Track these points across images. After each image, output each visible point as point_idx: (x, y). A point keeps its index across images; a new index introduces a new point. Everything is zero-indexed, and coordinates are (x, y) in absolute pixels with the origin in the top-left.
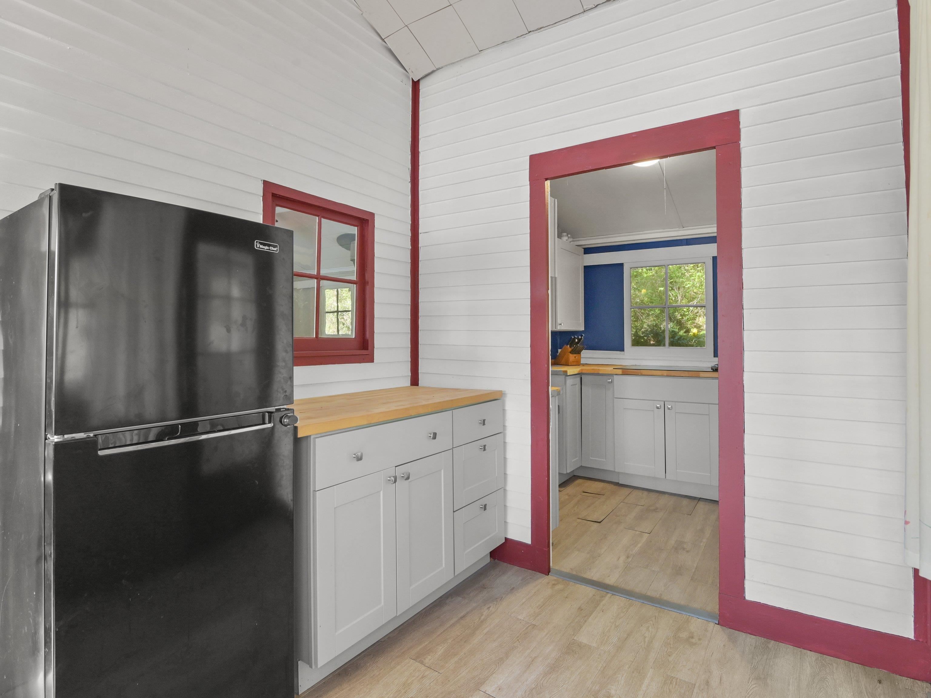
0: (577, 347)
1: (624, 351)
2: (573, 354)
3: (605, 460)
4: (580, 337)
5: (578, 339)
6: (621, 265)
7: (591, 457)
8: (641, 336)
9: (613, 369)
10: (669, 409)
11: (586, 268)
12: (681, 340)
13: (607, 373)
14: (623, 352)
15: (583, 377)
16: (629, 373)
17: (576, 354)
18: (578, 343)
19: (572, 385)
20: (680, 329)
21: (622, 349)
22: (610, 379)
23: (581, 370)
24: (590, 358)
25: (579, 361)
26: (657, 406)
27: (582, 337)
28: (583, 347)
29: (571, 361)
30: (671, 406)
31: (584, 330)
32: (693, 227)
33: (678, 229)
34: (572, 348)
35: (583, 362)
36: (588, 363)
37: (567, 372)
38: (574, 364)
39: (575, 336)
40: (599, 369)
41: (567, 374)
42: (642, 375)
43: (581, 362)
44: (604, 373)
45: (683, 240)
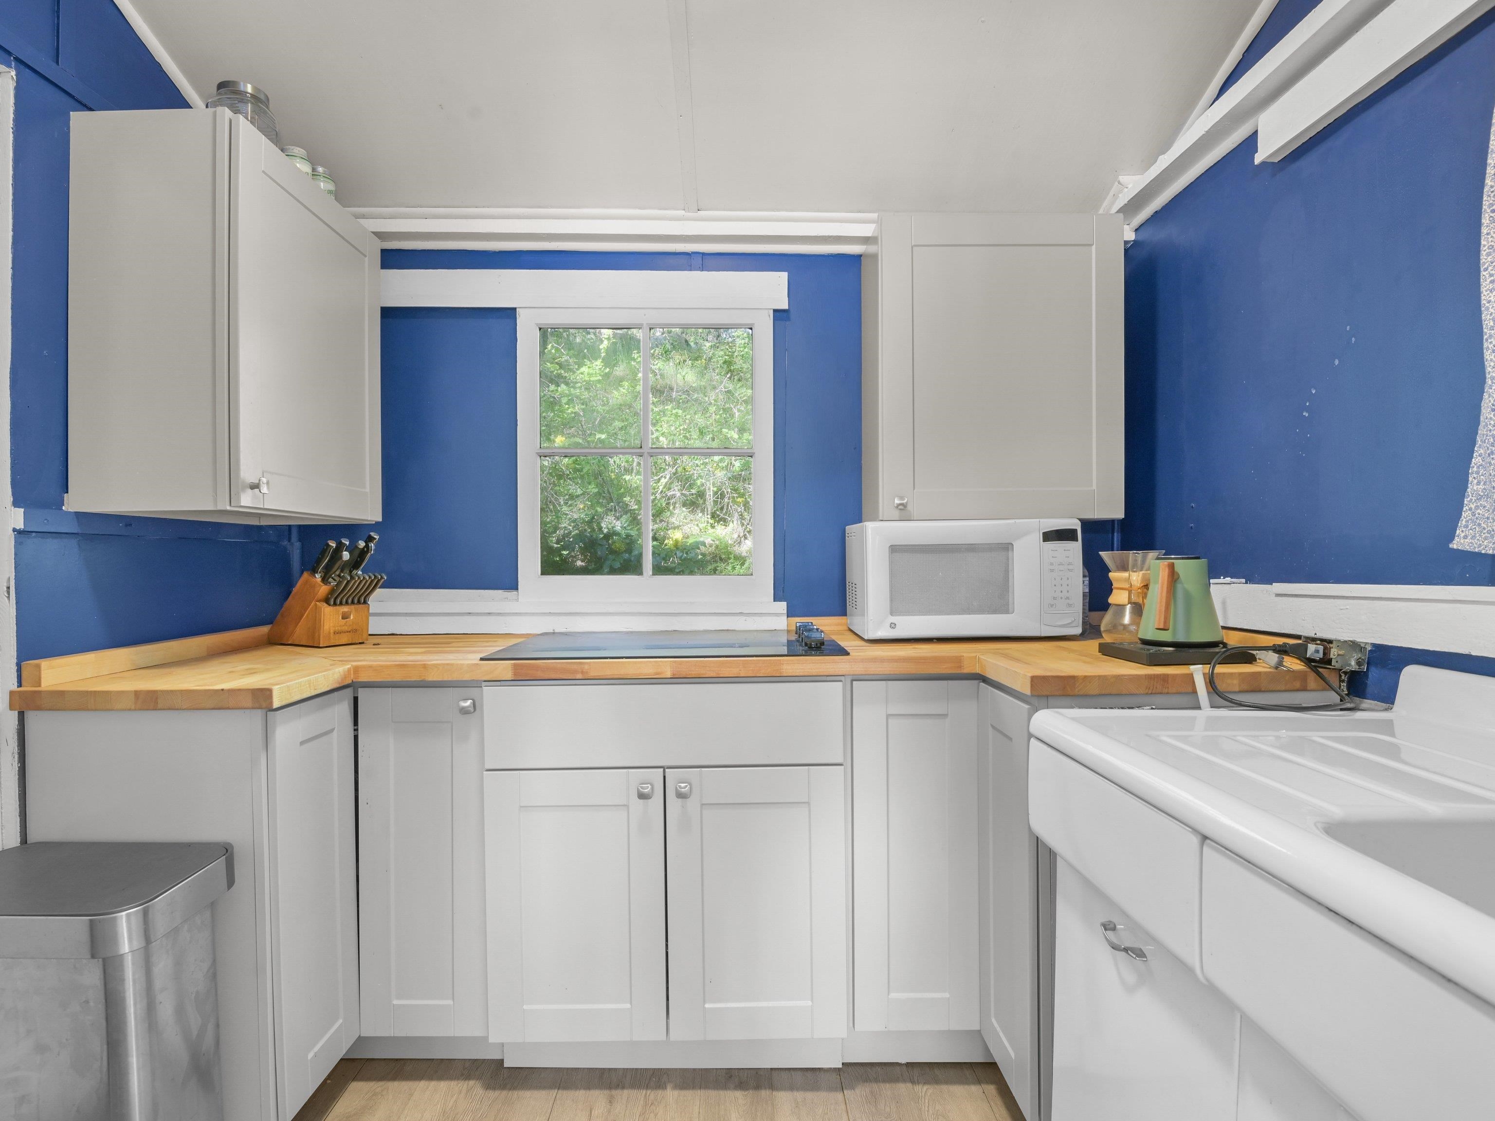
0: (348, 582)
1: (517, 589)
2: (335, 604)
3: (450, 1002)
4: (362, 544)
5: (352, 549)
6: (510, 314)
9: (482, 659)
10: (681, 796)
11: (388, 314)
13: (455, 677)
14: (515, 593)
15: (362, 694)
16: (540, 674)
17: (347, 603)
18: (355, 564)
19: (302, 743)
21: (509, 583)
22: (466, 702)
23: (349, 670)
24: (406, 614)
25: (362, 630)
26: (640, 788)
27: (373, 545)
28: (375, 577)
29: (329, 633)
30: (687, 784)
31: (380, 519)
32: (724, 210)
33: (684, 211)
34: (330, 583)
35: (370, 635)
36: (398, 633)
37: (268, 692)
38: (337, 644)
39: (343, 541)
40: (425, 664)
41: (271, 703)
42: (587, 677)
43: (364, 634)
44: (446, 679)
45: (693, 255)
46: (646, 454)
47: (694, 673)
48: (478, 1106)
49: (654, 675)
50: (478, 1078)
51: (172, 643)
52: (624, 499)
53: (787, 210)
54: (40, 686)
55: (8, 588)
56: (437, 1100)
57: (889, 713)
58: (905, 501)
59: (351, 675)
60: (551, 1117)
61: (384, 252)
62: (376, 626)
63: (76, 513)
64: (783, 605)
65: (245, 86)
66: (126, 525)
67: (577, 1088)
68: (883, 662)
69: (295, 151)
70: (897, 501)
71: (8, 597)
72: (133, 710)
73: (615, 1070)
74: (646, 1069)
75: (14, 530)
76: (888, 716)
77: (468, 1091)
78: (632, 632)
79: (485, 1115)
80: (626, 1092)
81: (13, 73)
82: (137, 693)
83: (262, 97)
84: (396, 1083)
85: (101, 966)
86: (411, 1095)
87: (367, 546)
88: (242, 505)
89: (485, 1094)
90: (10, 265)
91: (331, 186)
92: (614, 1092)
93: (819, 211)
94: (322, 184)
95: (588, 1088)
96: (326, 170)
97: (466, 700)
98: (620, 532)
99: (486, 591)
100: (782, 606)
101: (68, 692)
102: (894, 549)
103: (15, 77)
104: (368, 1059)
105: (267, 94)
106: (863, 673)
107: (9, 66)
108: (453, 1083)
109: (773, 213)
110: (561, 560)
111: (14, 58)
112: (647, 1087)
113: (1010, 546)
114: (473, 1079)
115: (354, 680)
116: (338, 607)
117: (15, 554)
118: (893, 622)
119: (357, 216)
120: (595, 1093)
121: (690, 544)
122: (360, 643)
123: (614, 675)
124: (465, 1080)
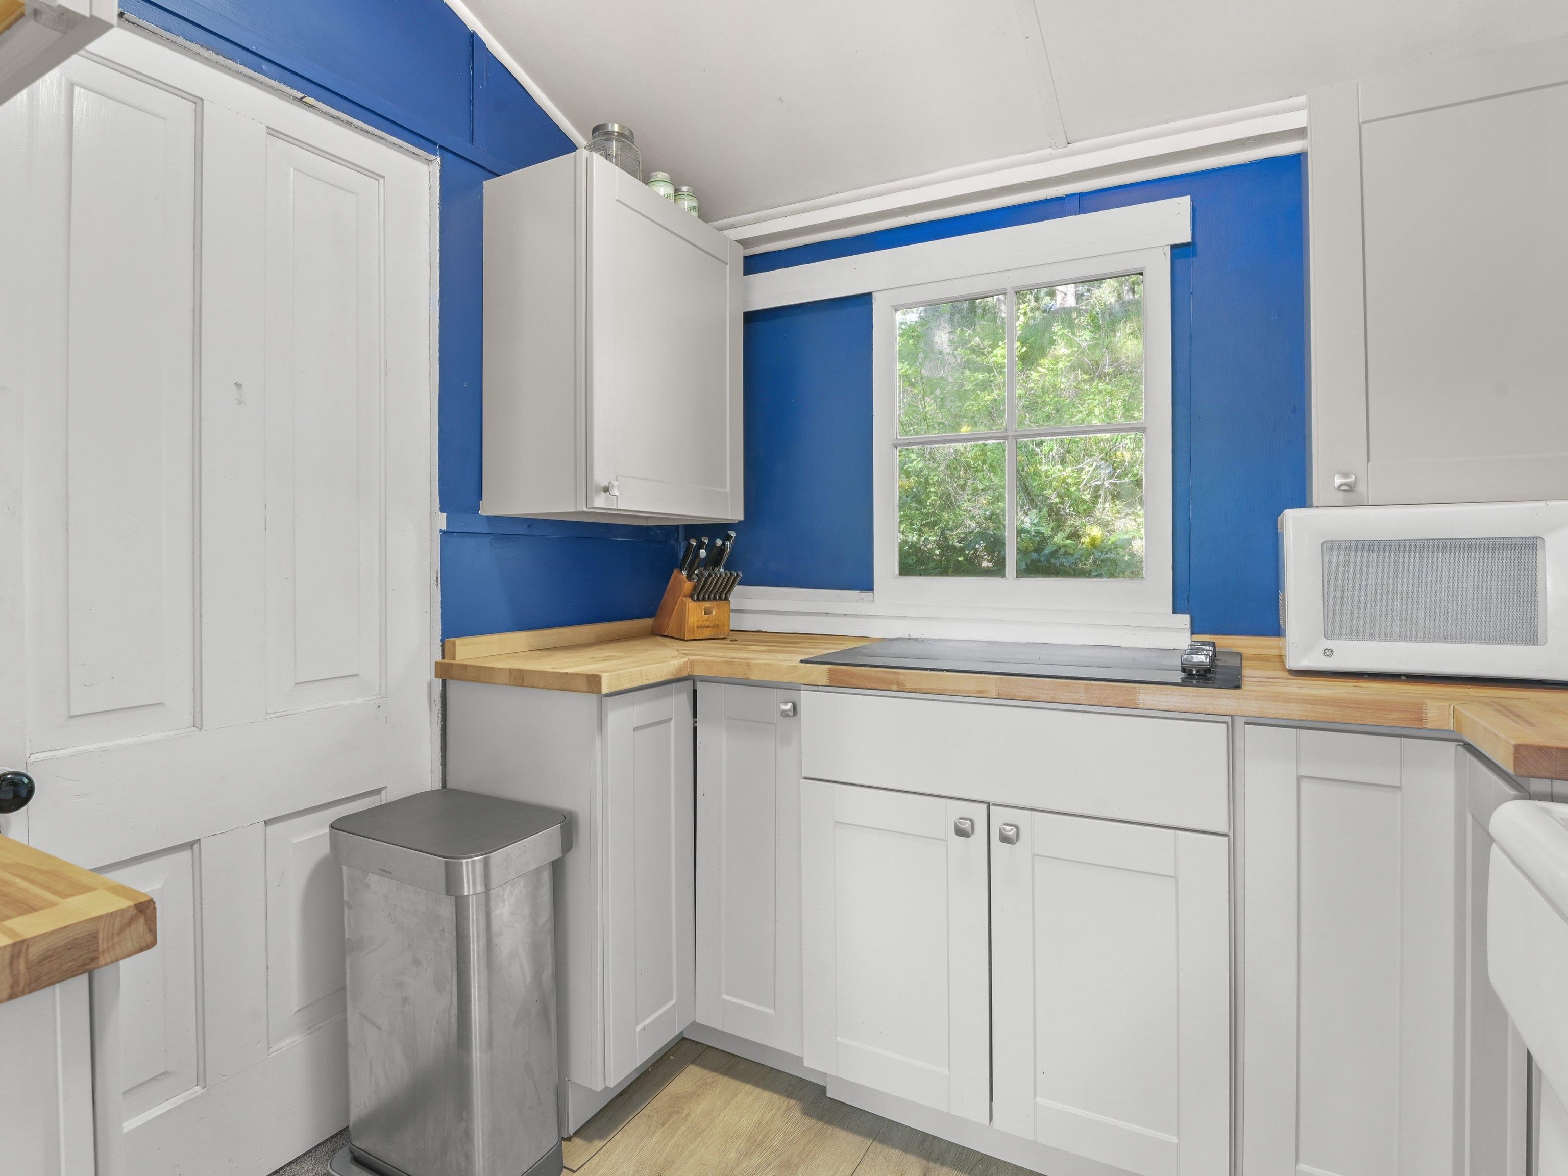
0: (711, 578)
1: (872, 590)
2: (698, 600)
3: (772, 1012)
4: (719, 542)
5: (710, 547)
6: (865, 299)
7: (728, 994)
8: (954, 547)
9: (802, 661)
10: (1005, 840)
12: (1058, 558)
13: (775, 678)
14: (870, 593)
15: (700, 687)
16: (854, 681)
17: (709, 599)
19: (635, 729)
20: (1055, 531)
21: (865, 583)
22: (786, 705)
23: (685, 663)
24: (770, 612)
25: (724, 626)
26: (957, 822)
27: (729, 543)
28: (731, 574)
29: (693, 627)
30: (1013, 828)
31: (742, 519)
32: (1102, 136)
33: (1051, 149)
34: (694, 580)
35: (731, 631)
36: (764, 631)
37: (598, 679)
38: (700, 638)
39: (703, 540)
40: (748, 663)
41: (600, 689)
42: (902, 689)
43: (725, 630)
44: (766, 679)
45: (1066, 199)
46: (1010, 438)
47: (1023, 694)
48: (791, 1129)
49: (976, 693)
50: (800, 1100)
51: (565, 629)
52: (1045, 492)
53: (1184, 118)
54: (455, 659)
55: (437, 578)
56: (756, 1109)
57: (1302, 773)
58: (1352, 479)
59: (687, 668)
60: (858, 1168)
61: (747, 259)
62: (736, 622)
63: (488, 516)
64: (1186, 618)
65: (612, 126)
66: (529, 526)
67: (893, 1146)
68: (1289, 702)
69: (659, 176)
70: (1338, 481)
71: (437, 586)
72: (508, 685)
73: (940, 1140)
74: (974, 1151)
75: (441, 531)
76: (1299, 778)
77: (786, 1110)
78: (994, 642)
79: (796, 1141)
80: (945, 1169)
81: (439, 159)
82: (511, 671)
83: (627, 133)
84: (726, 1079)
85: (454, 903)
86: (735, 1095)
87: (724, 544)
88: (595, 506)
89: (801, 1118)
90: (438, 316)
91: (694, 203)
92: (931, 1165)
93: (1229, 109)
94: (686, 202)
95: (905, 1150)
96: (689, 188)
97: (786, 703)
98: (1029, 529)
99: (843, 591)
100: (1184, 619)
101: (469, 665)
102: (1330, 546)
103: (440, 162)
104: (709, 1046)
105: (632, 130)
106: (1256, 714)
107: (435, 154)
108: (776, 1097)
109: (1167, 125)
110: (966, 560)
111: (439, 146)
112: (970, 1172)
113: (1539, 542)
114: (795, 1099)
115: (690, 673)
116: (700, 603)
117: (441, 551)
118: (1329, 647)
119: (720, 229)
120: (911, 1158)
121: (1112, 543)
122: (722, 638)
123: (931, 689)
124: (787, 1097)
